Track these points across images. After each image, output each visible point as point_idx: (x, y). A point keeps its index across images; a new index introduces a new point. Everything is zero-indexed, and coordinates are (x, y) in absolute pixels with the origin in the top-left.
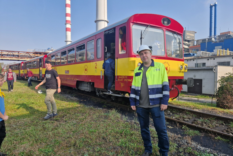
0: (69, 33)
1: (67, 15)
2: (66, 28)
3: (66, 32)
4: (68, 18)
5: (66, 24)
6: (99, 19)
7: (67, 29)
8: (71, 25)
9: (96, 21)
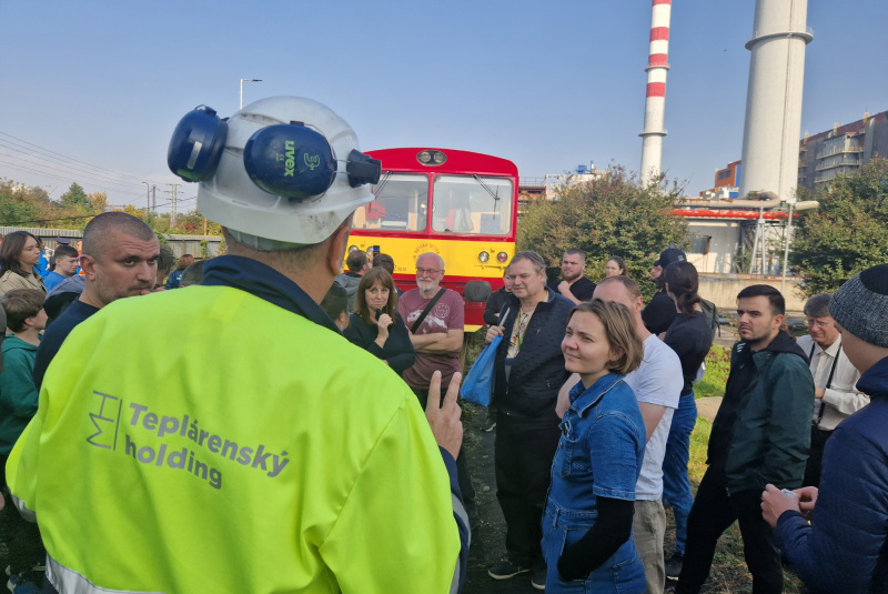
0: (657, 105)
1: (654, 34)
2: (649, 86)
3: (646, 101)
4: (660, 47)
5: (647, 70)
6: (765, 31)
7: (652, 90)
8: (667, 69)
9: (753, 45)
